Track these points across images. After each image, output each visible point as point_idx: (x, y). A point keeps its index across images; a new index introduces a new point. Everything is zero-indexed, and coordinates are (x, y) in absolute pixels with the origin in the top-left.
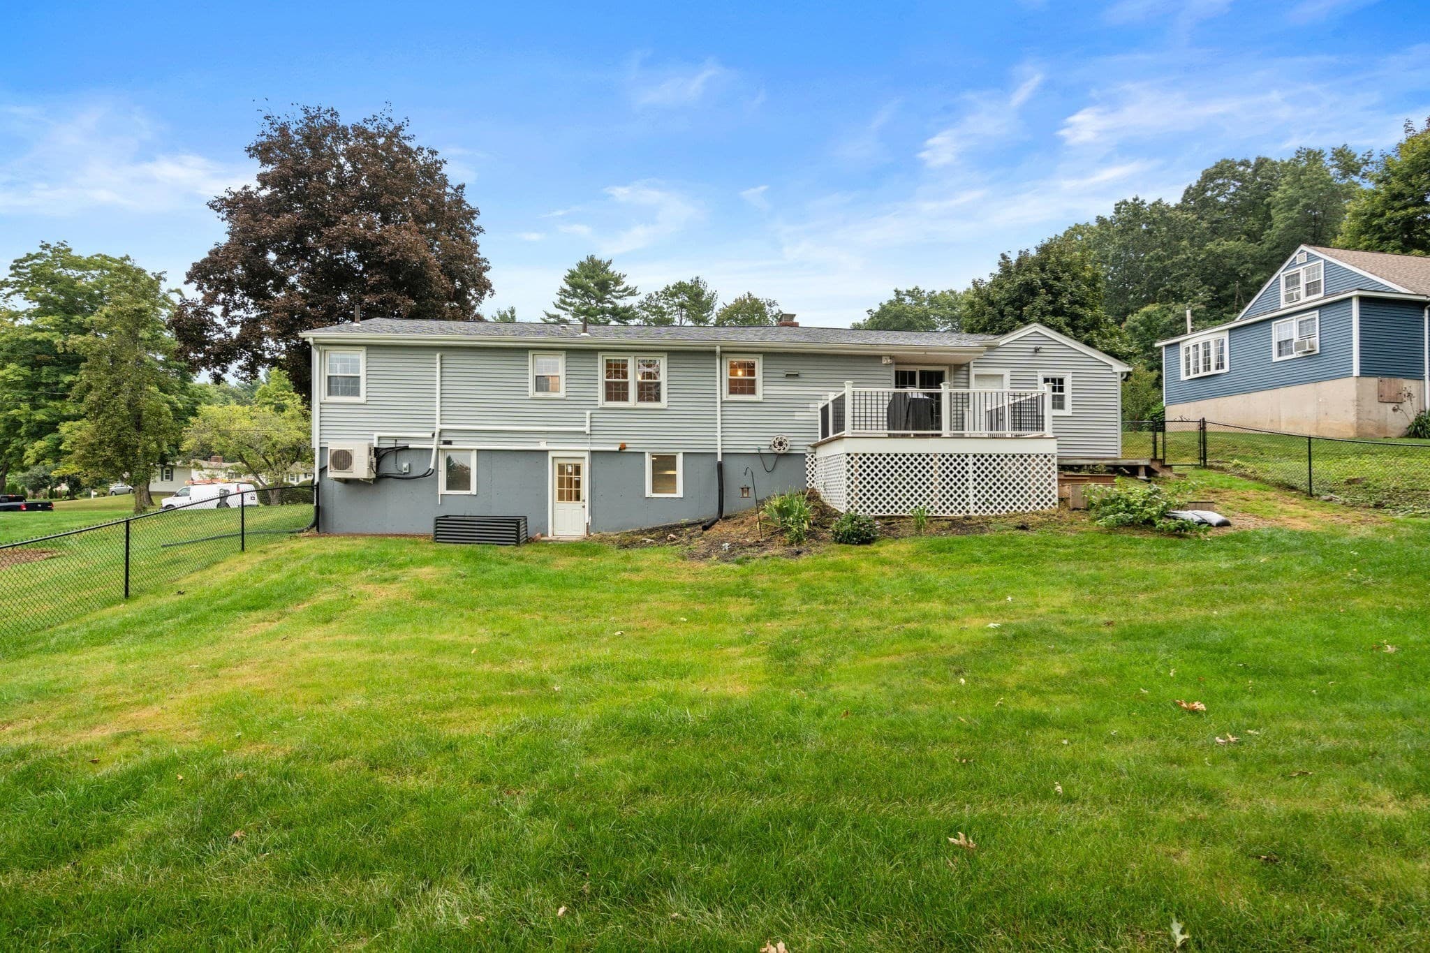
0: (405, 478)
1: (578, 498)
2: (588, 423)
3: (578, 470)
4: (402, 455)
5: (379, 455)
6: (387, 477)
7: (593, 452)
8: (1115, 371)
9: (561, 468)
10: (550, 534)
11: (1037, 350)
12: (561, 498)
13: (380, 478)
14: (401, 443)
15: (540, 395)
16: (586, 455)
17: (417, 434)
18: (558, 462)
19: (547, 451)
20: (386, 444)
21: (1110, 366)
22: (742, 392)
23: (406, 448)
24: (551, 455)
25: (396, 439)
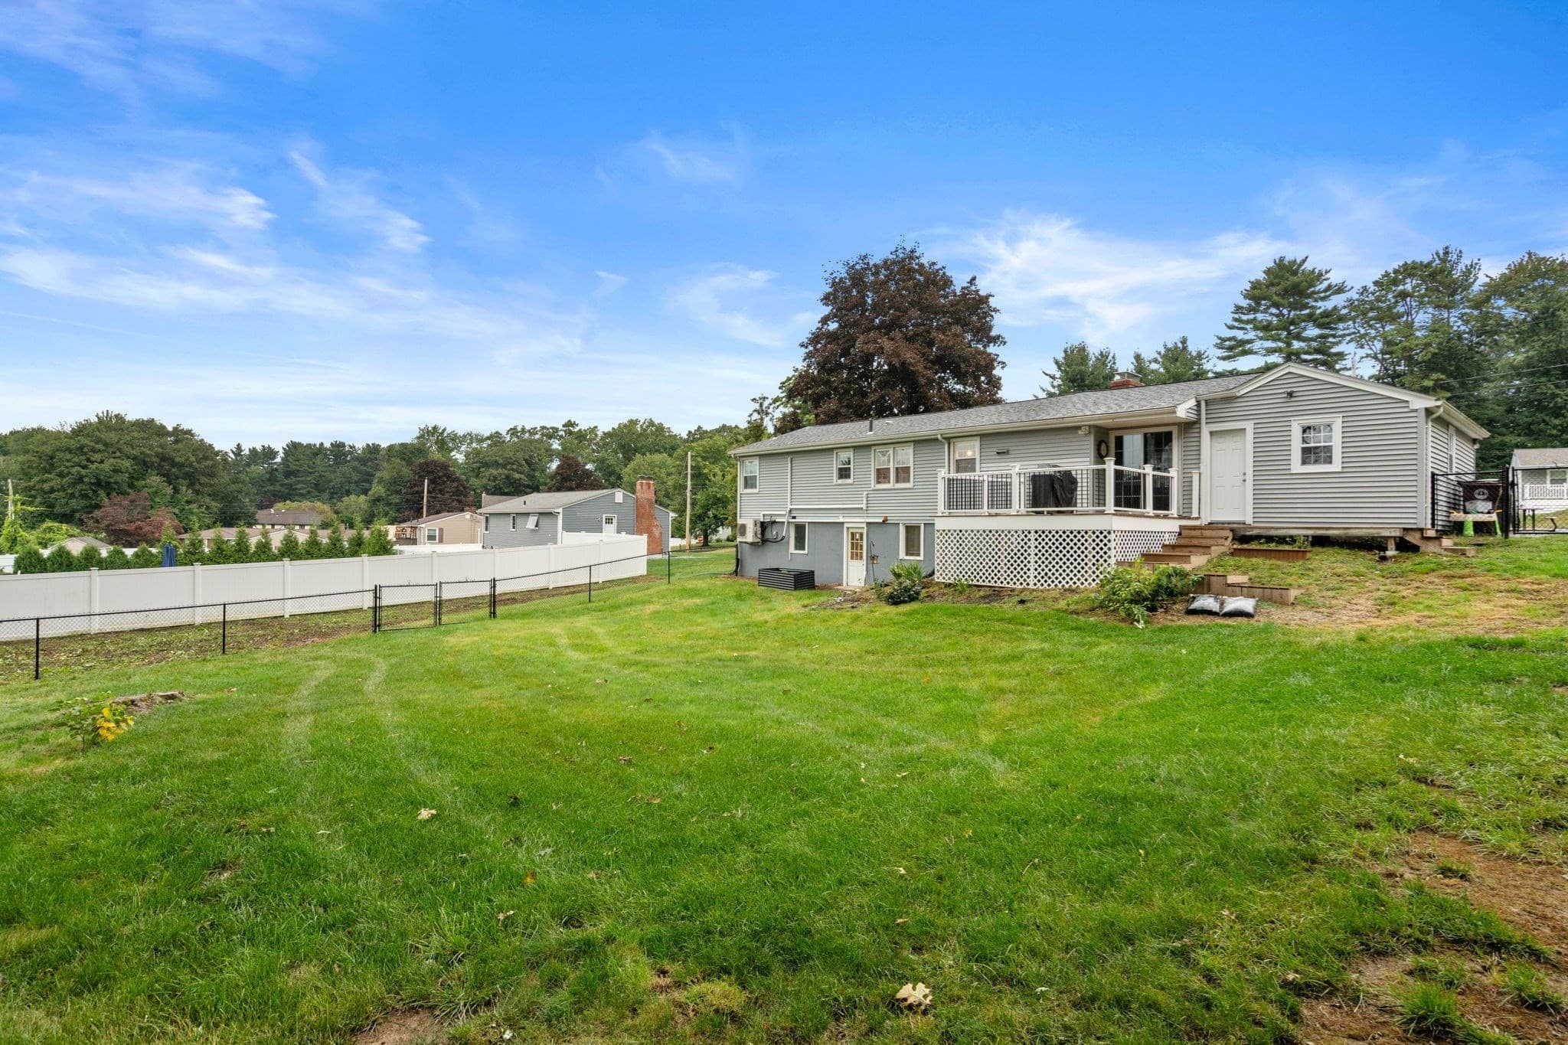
0: (775, 542)
1: (861, 558)
2: (865, 502)
3: (861, 535)
4: (775, 526)
5: (764, 527)
6: (767, 541)
7: (868, 523)
8: (1412, 407)
9: (853, 534)
10: (845, 584)
11: (1290, 395)
12: (852, 558)
13: (764, 541)
14: (773, 518)
15: (840, 481)
16: (864, 525)
17: (781, 514)
18: (851, 531)
19: (843, 523)
20: (767, 519)
21: (1407, 402)
22: (965, 470)
23: (775, 522)
24: (846, 525)
25: (771, 515)
